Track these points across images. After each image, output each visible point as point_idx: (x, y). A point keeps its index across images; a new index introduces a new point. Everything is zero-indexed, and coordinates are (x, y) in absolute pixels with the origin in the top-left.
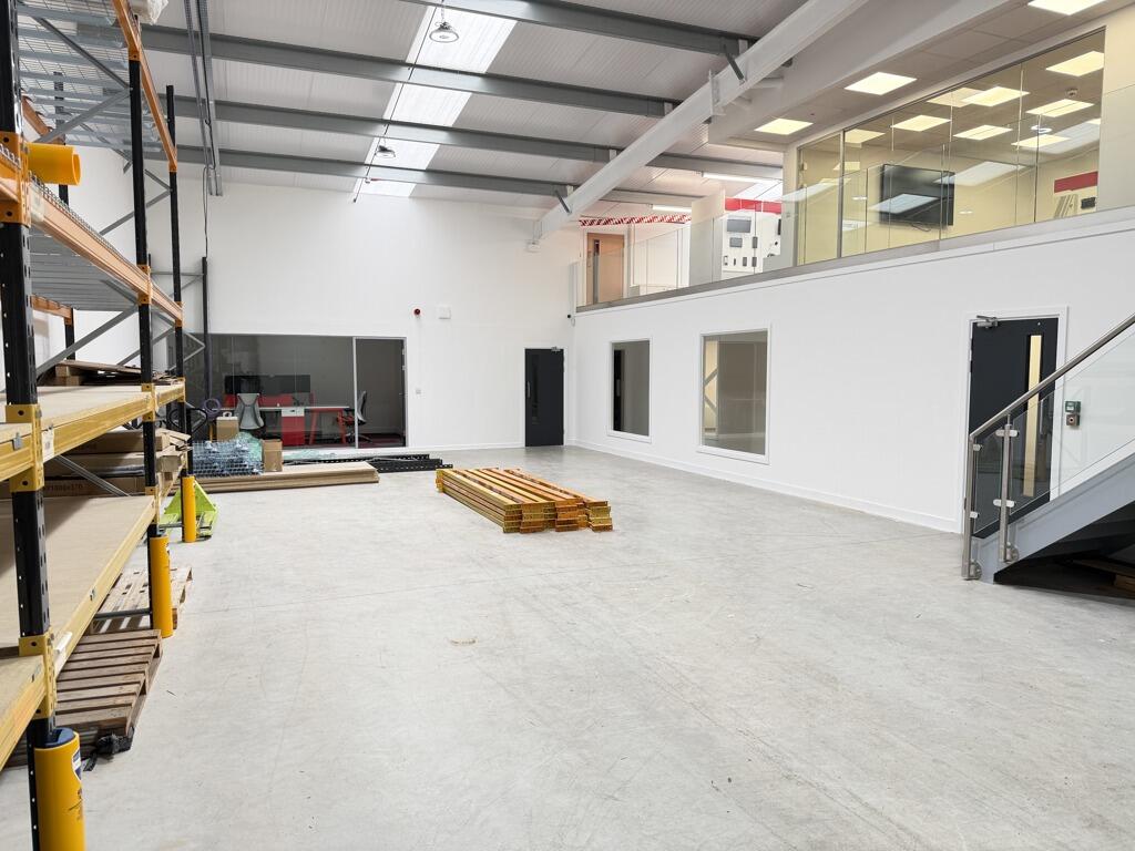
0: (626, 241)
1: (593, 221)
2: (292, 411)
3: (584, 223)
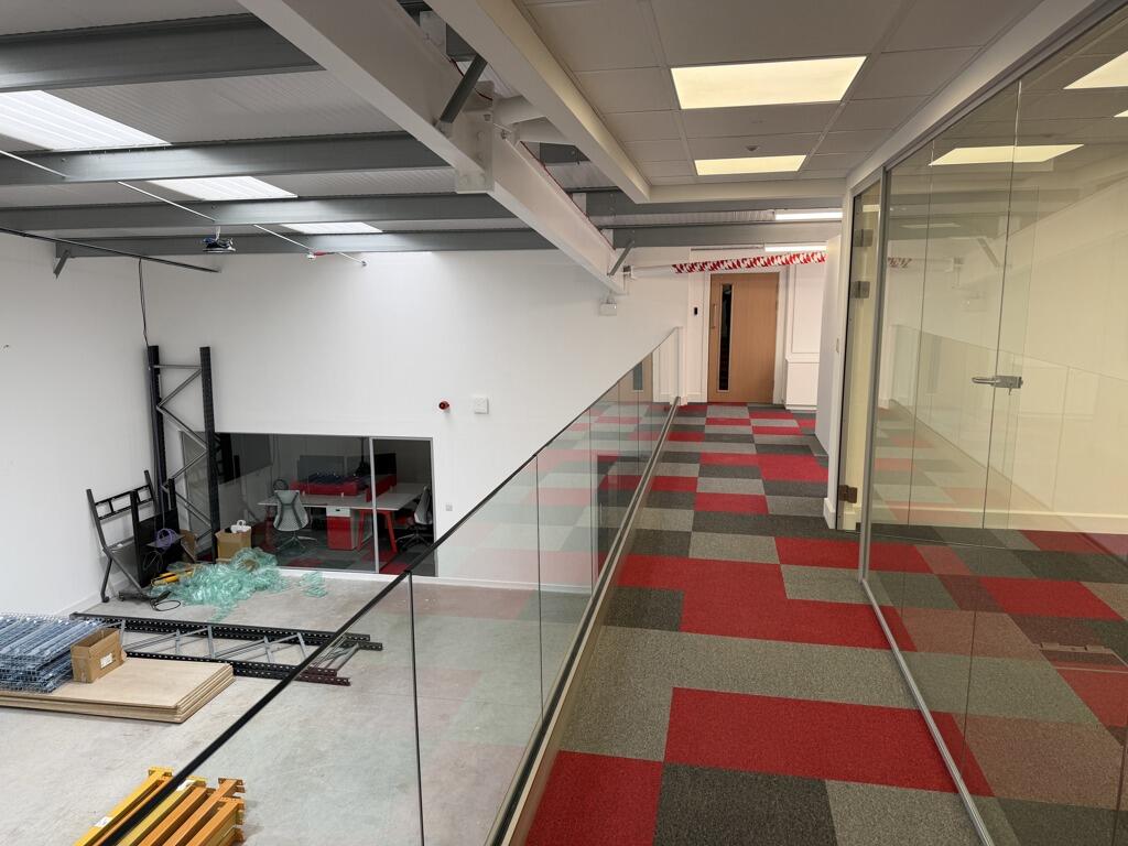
0: (782, 282)
1: (693, 266)
2: (338, 510)
3: (679, 269)
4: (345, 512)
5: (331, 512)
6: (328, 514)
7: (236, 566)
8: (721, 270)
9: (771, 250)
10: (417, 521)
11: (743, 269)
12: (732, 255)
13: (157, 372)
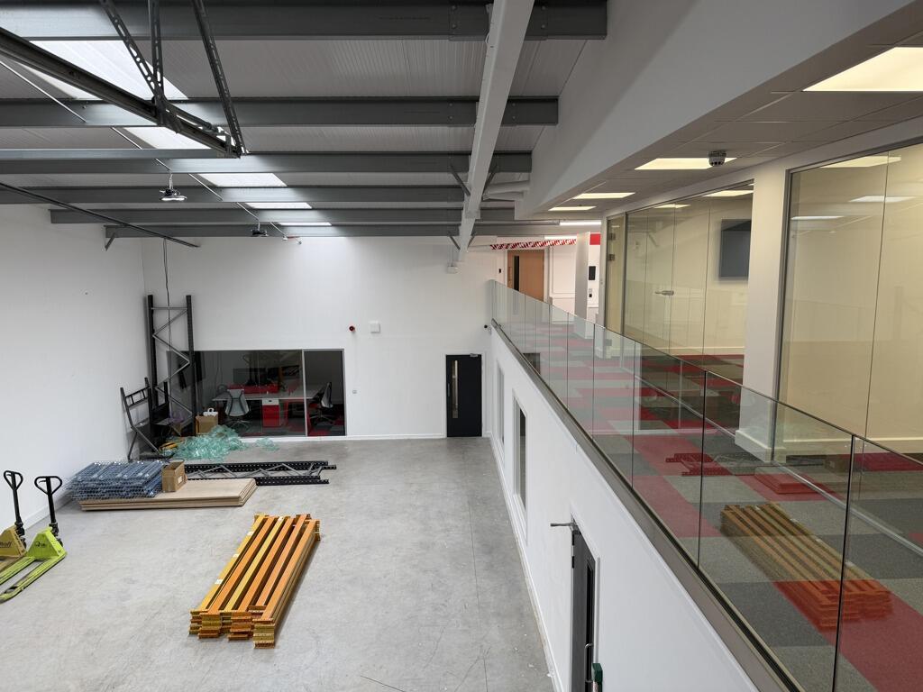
1: (502, 246)
2: (270, 401)
3: (494, 247)
4: (275, 402)
5: (265, 402)
6: (263, 404)
7: (213, 435)
8: (518, 248)
9: (547, 238)
10: (324, 405)
11: (530, 248)
12: (524, 240)
13: (152, 312)
